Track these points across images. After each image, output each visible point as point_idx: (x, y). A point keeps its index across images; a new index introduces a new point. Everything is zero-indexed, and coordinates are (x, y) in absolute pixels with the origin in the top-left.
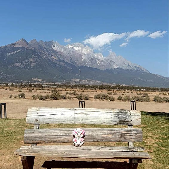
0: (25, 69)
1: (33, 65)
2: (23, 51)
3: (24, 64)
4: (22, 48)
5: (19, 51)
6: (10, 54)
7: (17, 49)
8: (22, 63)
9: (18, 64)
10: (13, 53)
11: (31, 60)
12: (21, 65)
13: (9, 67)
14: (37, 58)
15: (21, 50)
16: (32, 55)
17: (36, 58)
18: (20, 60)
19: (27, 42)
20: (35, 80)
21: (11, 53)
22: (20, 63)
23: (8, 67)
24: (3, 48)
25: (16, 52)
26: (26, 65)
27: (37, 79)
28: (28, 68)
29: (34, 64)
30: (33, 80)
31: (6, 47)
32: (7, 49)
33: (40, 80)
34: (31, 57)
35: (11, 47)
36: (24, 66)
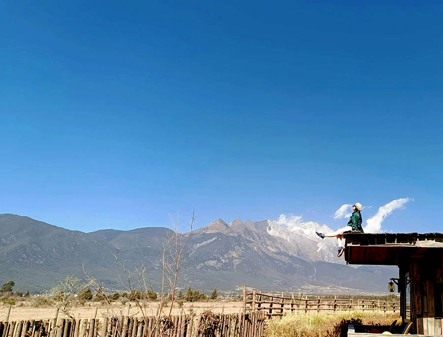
0: (223, 270)
1: (236, 262)
2: (220, 239)
3: (222, 262)
4: (219, 234)
5: (213, 239)
6: (198, 245)
7: (211, 236)
8: (219, 260)
9: (212, 263)
10: (204, 243)
11: (234, 254)
12: (216, 264)
13: (198, 267)
14: (243, 250)
15: (217, 238)
16: (234, 246)
18: (216, 255)
19: (226, 225)
20: (242, 289)
21: (200, 243)
22: (216, 261)
23: (195, 268)
24: (187, 236)
25: (210, 241)
26: (225, 264)
28: (228, 269)
29: (237, 260)
30: (238, 289)
31: (191, 234)
32: (194, 238)
33: (250, 289)
34: (234, 250)
35: (201, 233)
36: (222, 266)
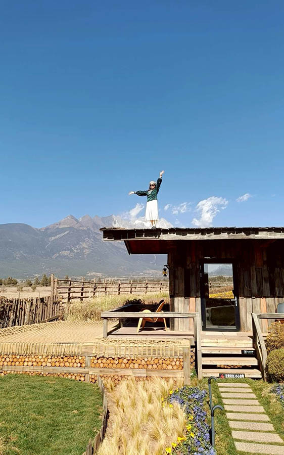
0: (76, 258)
1: (87, 251)
2: (72, 232)
3: (74, 252)
4: (70, 228)
5: (66, 233)
6: (53, 238)
7: (63, 230)
8: (71, 251)
9: (66, 253)
10: (58, 236)
11: (84, 245)
12: (70, 254)
13: (54, 257)
14: (93, 242)
15: (70, 232)
16: (84, 238)
17: (91, 242)
18: (69, 246)
19: (76, 220)
20: (92, 274)
21: (54, 236)
22: (69, 251)
23: (51, 258)
24: (43, 230)
25: (63, 234)
26: (77, 253)
27: (94, 273)
28: (80, 258)
29: (87, 250)
30: (89, 275)
31: (47, 229)
32: (49, 232)
33: (99, 274)
34: (84, 241)
35: (55, 228)
36: (75, 255)
